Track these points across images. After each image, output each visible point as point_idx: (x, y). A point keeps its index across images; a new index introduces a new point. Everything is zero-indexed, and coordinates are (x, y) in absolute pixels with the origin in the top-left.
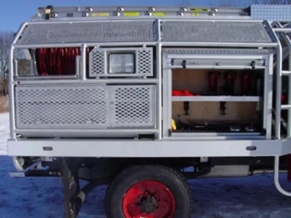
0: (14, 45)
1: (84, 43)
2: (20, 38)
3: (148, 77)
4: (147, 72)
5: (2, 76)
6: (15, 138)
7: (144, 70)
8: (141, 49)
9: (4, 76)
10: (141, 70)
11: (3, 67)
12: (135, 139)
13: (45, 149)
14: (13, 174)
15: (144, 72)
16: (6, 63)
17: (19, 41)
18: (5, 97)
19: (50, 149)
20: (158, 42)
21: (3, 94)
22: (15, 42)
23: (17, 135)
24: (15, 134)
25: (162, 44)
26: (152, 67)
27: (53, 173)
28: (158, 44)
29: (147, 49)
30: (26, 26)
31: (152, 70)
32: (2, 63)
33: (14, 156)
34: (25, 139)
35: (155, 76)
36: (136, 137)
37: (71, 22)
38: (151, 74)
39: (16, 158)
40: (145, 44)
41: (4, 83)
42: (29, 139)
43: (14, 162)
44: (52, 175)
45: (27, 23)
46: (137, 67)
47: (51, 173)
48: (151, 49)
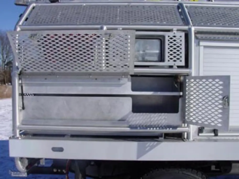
0: (20, 26)
1: (103, 25)
2: (26, 19)
3: (179, 67)
4: (178, 61)
5: (3, 68)
6: (18, 135)
7: (175, 59)
8: (171, 34)
9: (5, 67)
10: (171, 59)
11: (4, 60)
12: (160, 139)
13: (54, 149)
14: (13, 174)
15: (175, 61)
16: (7, 57)
17: (26, 22)
18: (4, 85)
19: (61, 150)
20: (190, 27)
21: (3, 82)
22: (21, 23)
23: (20, 131)
24: (18, 131)
25: (195, 29)
26: (183, 55)
27: (57, 170)
28: (190, 29)
29: (178, 34)
30: (34, 8)
31: (183, 59)
32: (3, 57)
33: (17, 158)
34: (31, 136)
35: (187, 66)
36: (162, 136)
37: (85, 4)
38: (183, 64)
39: (19, 159)
40: (175, 28)
41: (4, 74)
42: (35, 137)
43: (16, 163)
44: (57, 173)
45: (34, 5)
46: (167, 55)
47: (55, 170)
48: (183, 34)
